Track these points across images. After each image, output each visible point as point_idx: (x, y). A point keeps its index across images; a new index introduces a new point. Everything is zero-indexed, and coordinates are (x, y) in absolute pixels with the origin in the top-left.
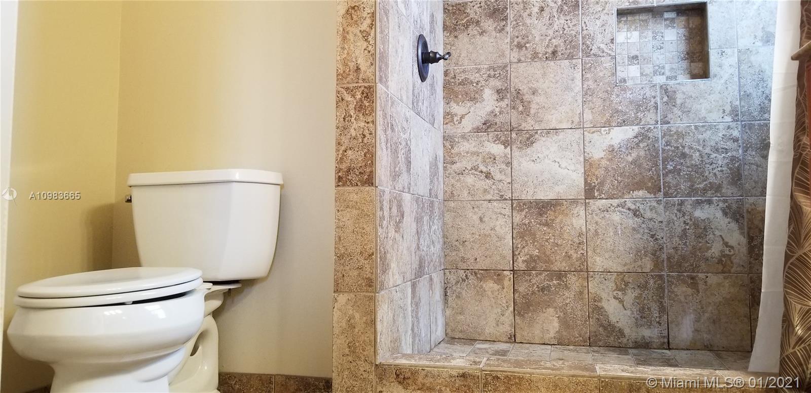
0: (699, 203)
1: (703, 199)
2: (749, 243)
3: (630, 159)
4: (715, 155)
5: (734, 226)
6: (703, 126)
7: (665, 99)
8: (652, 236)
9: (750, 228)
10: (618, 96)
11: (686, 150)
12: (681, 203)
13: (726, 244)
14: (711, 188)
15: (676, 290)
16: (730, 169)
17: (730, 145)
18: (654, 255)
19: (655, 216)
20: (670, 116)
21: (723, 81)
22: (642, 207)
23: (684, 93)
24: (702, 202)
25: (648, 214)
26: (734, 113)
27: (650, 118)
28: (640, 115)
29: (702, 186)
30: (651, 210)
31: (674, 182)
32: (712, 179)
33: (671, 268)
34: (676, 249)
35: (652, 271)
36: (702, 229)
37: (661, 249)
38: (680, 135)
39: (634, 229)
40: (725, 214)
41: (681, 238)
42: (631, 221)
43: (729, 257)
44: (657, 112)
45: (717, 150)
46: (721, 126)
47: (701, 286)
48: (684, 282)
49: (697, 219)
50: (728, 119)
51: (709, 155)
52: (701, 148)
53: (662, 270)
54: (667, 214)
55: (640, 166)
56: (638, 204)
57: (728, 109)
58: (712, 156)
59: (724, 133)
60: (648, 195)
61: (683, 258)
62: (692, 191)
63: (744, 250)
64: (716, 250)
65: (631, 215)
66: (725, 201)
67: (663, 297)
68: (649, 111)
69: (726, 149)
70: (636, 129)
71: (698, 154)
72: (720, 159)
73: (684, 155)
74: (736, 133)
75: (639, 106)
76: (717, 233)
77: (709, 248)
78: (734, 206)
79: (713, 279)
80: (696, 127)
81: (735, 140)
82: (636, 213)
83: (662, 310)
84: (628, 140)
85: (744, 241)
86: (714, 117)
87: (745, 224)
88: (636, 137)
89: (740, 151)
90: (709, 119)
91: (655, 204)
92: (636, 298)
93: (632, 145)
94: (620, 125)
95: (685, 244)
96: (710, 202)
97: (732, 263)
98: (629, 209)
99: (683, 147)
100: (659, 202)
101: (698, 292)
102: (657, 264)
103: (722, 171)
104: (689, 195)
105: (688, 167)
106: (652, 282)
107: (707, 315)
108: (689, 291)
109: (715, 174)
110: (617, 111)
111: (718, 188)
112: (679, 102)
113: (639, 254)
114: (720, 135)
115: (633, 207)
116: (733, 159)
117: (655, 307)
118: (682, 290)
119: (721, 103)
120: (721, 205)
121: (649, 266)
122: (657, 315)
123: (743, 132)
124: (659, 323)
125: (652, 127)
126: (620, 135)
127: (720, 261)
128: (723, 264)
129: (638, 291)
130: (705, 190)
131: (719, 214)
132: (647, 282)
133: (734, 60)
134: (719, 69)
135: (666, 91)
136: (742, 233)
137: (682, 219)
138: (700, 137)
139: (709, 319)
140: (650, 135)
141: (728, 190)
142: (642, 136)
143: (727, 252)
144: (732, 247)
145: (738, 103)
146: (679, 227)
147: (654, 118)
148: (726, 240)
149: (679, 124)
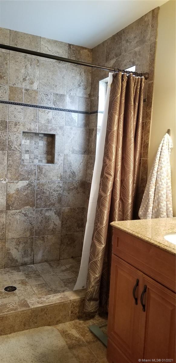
0: (47, 210)
1: (49, 208)
2: (62, 223)
3: (24, 194)
4: (54, 193)
5: (58, 218)
6: (51, 182)
7: (39, 171)
8: (31, 223)
9: (62, 218)
10: (21, 168)
11: (45, 191)
12: (42, 210)
13: (55, 224)
14: (52, 205)
15: (37, 242)
16: (58, 198)
17: (59, 189)
18: (30, 230)
19: (32, 215)
20: (40, 177)
21: (58, 166)
22: (28, 212)
23: (45, 169)
24: (48, 210)
25: (30, 215)
26: (61, 177)
27: (33, 178)
28: (29, 176)
29: (48, 204)
30: (31, 213)
31: (39, 203)
32: (52, 201)
33: (36, 235)
34: (38, 227)
35: (29, 236)
36: (47, 219)
37: (33, 228)
38: (43, 185)
39: (24, 221)
40: (55, 213)
41: (40, 223)
42: (23, 218)
43: (55, 228)
44: (35, 176)
45: (55, 191)
46: (57, 182)
47: (46, 240)
48: (40, 239)
49: (46, 216)
50: (59, 179)
52: (49, 190)
53: (33, 236)
54: (36, 215)
55: (28, 197)
56: (26, 212)
57: (59, 176)
58: (53, 193)
60: (30, 208)
61: (41, 230)
62: (46, 206)
63: (60, 226)
64: (51, 227)
65: (23, 216)
66: (56, 209)
67: (33, 246)
68: (33, 175)
69: (57, 190)
70: (27, 181)
71: (48, 192)
72: (55, 194)
73: (44, 193)
74: (61, 185)
75: (29, 173)
76: (52, 221)
77: (49, 226)
78: (58, 211)
79: (50, 237)
80: (48, 182)
81: (61, 187)
82: (25, 215)
83: (32, 250)
84: (24, 186)
85: (60, 222)
86: (55, 179)
87: (61, 217)
88: (27, 185)
89: (62, 191)
90: (53, 179)
91: (32, 211)
92: (23, 247)
93: (25, 188)
94: (21, 180)
95: (41, 225)
96: (51, 210)
97: (56, 231)
98: (23, 214)
99: (44, 189)
100: (34, 210)
101: (45, 242)
102: (32, 234)
103: (56, 198)
104: (44, 207)
105: (45, 197)
106: (29, 240)
107: (47, 250)
108: (42, 242)
109: (53, 199)
110: (21, 174)
112: (43, 172)
113: (25, 230)
114: (56, 185)
115: (24, 213)
116: (59, 194)
117: (29, 250)
118: (39, 242)
119: (57, 173)
120: (54, 210)
121: (28, 235)
122: (30, 252)
123: (63, 184)
124: (31, 255)
125: (33, 181)
126: (22, 184)
127: (52, 230)
128: (53, 231)
129: (24, 244)
130: (50, 205)
131: (53, 214)
132: (27, 241)
133: (62, 158)
134: (57, 161)
135: (39, 168)
136: (60, 220)
137: (41, 216)
138: (50, 186)
139: (47, 251)
140: (33, 184)
141: (57, 205)
142: (30, 185)
143: (55, 227)
144: (57, 225)
145: (62, 174)
146: (40, 219)
147: (34, 178)
148: (55, 223)
149: (43, 181)
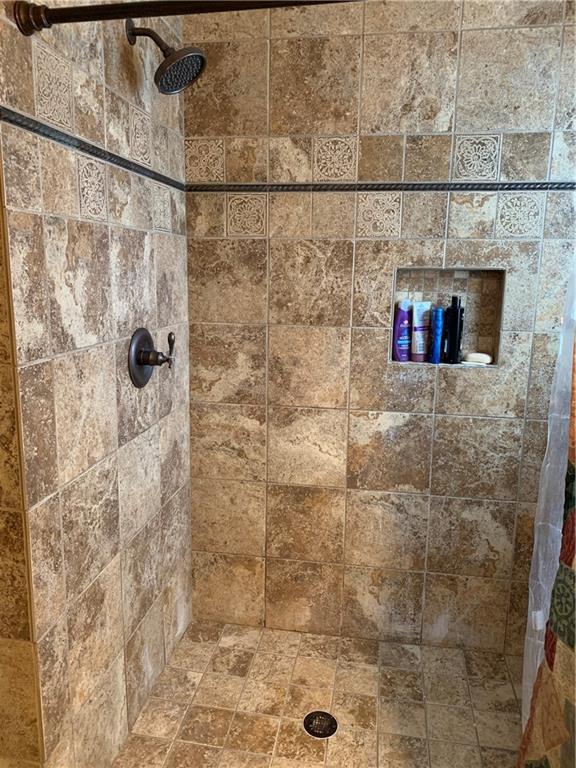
0: (468, 503)
1: (473, 500)
2: (516, 549)
3: (398, 449)
4: (492, 454)
5: (502, 530)
6: (482, 420)
7: (444, 385)
8: (415, 534)
9: (518, 534)
10: (390, 376)
11: (461, 445)
12: (449, 503)
13: (491, 549)
14: (483, 489)
15: (434, 589)
16: (507, 470)
17: (509, 443)
18: (415, 553)
19: (419, 512)
20: (446, 405)
21: (511, 370)
22: (406, 502)
23: (465, 380)
24: (472, 503)
25: (413, 511)
26: (519, 409)
27: (424, 404)
28: (413, 401)
29: (473, 486)
30: (416, 506)
31: (444, 479)
32: (485, 480)
33: (430, 567)
34: (438, 549)
35: (411, 568)
36: (468, 531)
37: (423, 548)
38: (457, 428)
39: (396, 525)
40: (495, 517)
41: (444, 538)
42: (393, 516)
43: (493, 561)
44: (432, 399)
45: (495, 448)
46: (502, 423)
47: (460, 589)
48: (444, 583)
49: (463, 521)
50: (512, 415)
51: (485, 453)
52: (477, 445)
53: (422, 569)
54: (433, 512)
55: (408, 458)
56: (402, 499)
57: (513, 402)
58: (488, 455)
59: (505, 430)
60: (414, 491)
61: (446, 558)
62: (463, 491)
63: (509, 556)
64: (480, 553)
65: (394, 509)
66: (497, 504)
67: (420, 596)
68: (424, 396)
69: (504, 448)
70: (407, 415)
71: (473, 451)
72: (497, 459)
73: (457, 451)
74: (518, 432)
75: (414, 390)
76: (484, 537)
77: (473, 551)
78: (505, 510)
79: (473, 582)
80: (475, 420)
81: (517, 439)
82: (400, 508)
83: (418, 607)
84: (398, 428)
85: (511, 547)
86: (496, 410)
87: (515, 530)
88: (406, 425)
89: (520, 452)
90: (490, 413)
91: (420, 500)
92: (392, 594)
93: (401, 434)
94: (389, 409)
95: (448, 544)
96: (480, 504)
97: (495, 567)
98: (393, 503)
99: (458, 442)
100: (425, 499)
101: (456, 593)
102: (417, 563)
103: (497, 472)
104: (458, 494)
105: (460, 464)
106: (410, 579)
107: (462, 616)
108: (447, 592)
109: (489, 475)
110: (388, 394)
111: (490, 490)
112: (458, 390)
113: (398, 551)
114: (501, 432)
115: (397, 501)
116: (511, 459)
117: (410, 605)
118: (440, 590)
119: (505, 395)
120: (491, 508)
121: (408, 563)
122: (412, 612)
123: (525, 431)
124: (413, 620)
125: (426, 416)
126: (387, 421)
127: (483, 565)
128: (486, 568)
129: (395, 588)
130: (476, 491)
131: (488, 517)
132: (404, 580)
133: (527, 346)
134: (509, 355)
135: (445, 376)
136: (510, 540)
137: (448, 519)
138: (478, 431)
139: (464, 620)
140: (423, 424)
141: (501, 493)
142: (413, 425)
143: (491, 557)
144: (497, 552)
145: (525, 397)
146: (443, 528)
147: (428, 405)
148: (492, 544)
149: (457, 414)
